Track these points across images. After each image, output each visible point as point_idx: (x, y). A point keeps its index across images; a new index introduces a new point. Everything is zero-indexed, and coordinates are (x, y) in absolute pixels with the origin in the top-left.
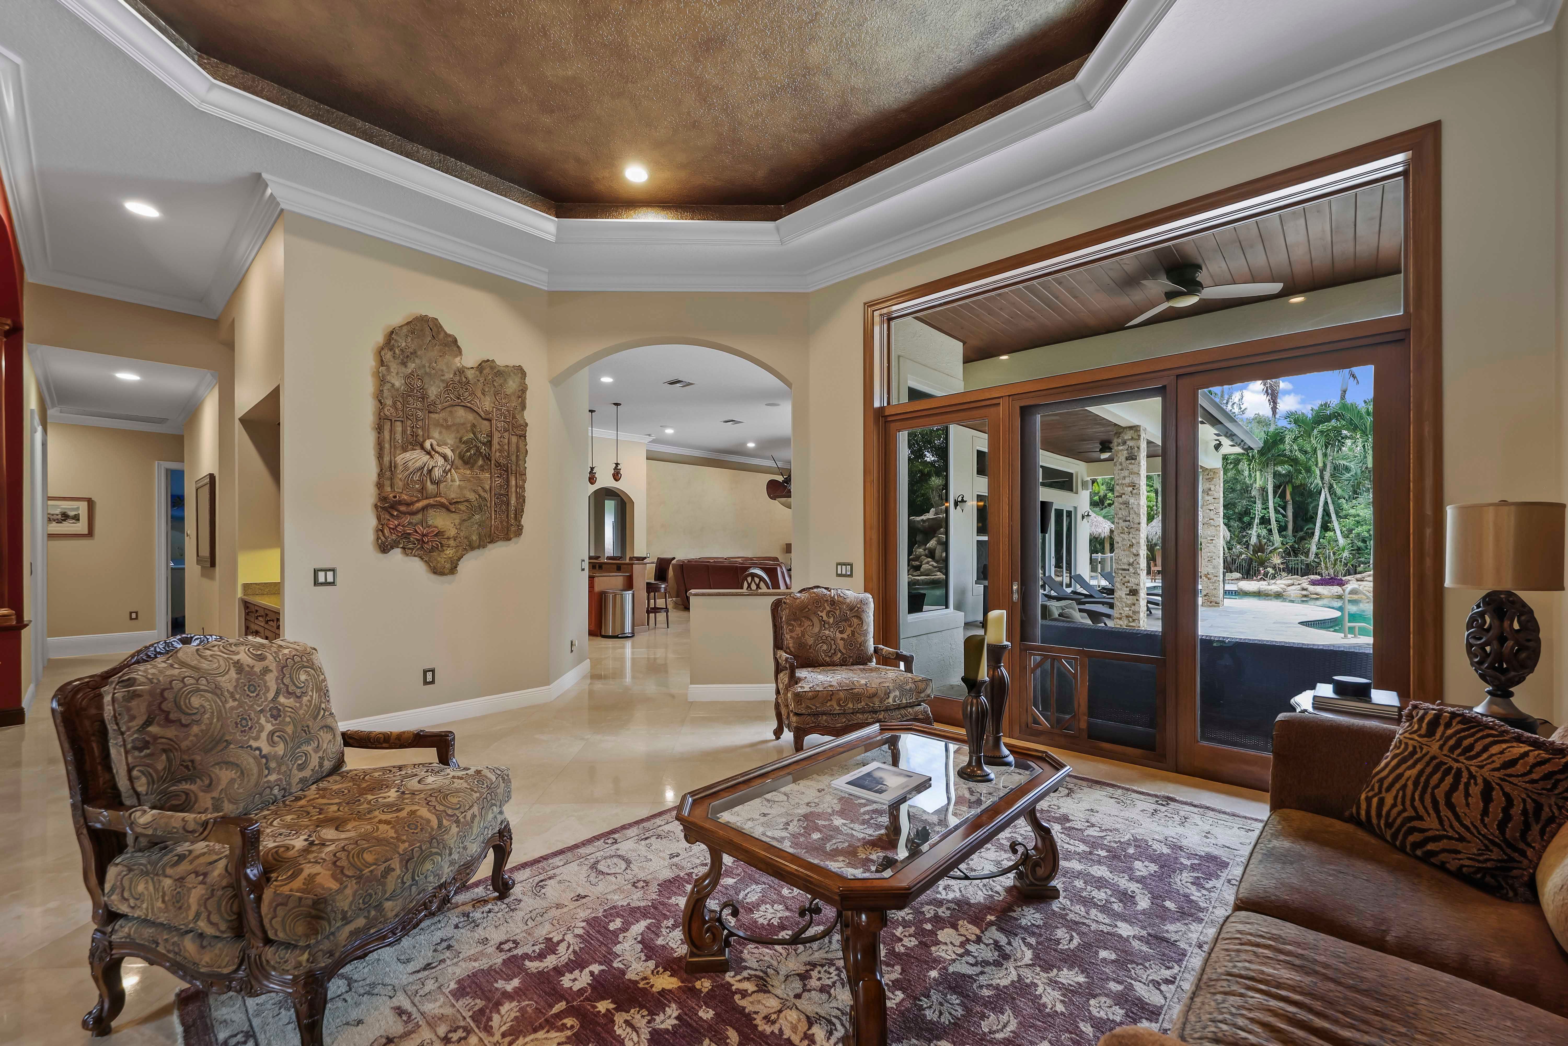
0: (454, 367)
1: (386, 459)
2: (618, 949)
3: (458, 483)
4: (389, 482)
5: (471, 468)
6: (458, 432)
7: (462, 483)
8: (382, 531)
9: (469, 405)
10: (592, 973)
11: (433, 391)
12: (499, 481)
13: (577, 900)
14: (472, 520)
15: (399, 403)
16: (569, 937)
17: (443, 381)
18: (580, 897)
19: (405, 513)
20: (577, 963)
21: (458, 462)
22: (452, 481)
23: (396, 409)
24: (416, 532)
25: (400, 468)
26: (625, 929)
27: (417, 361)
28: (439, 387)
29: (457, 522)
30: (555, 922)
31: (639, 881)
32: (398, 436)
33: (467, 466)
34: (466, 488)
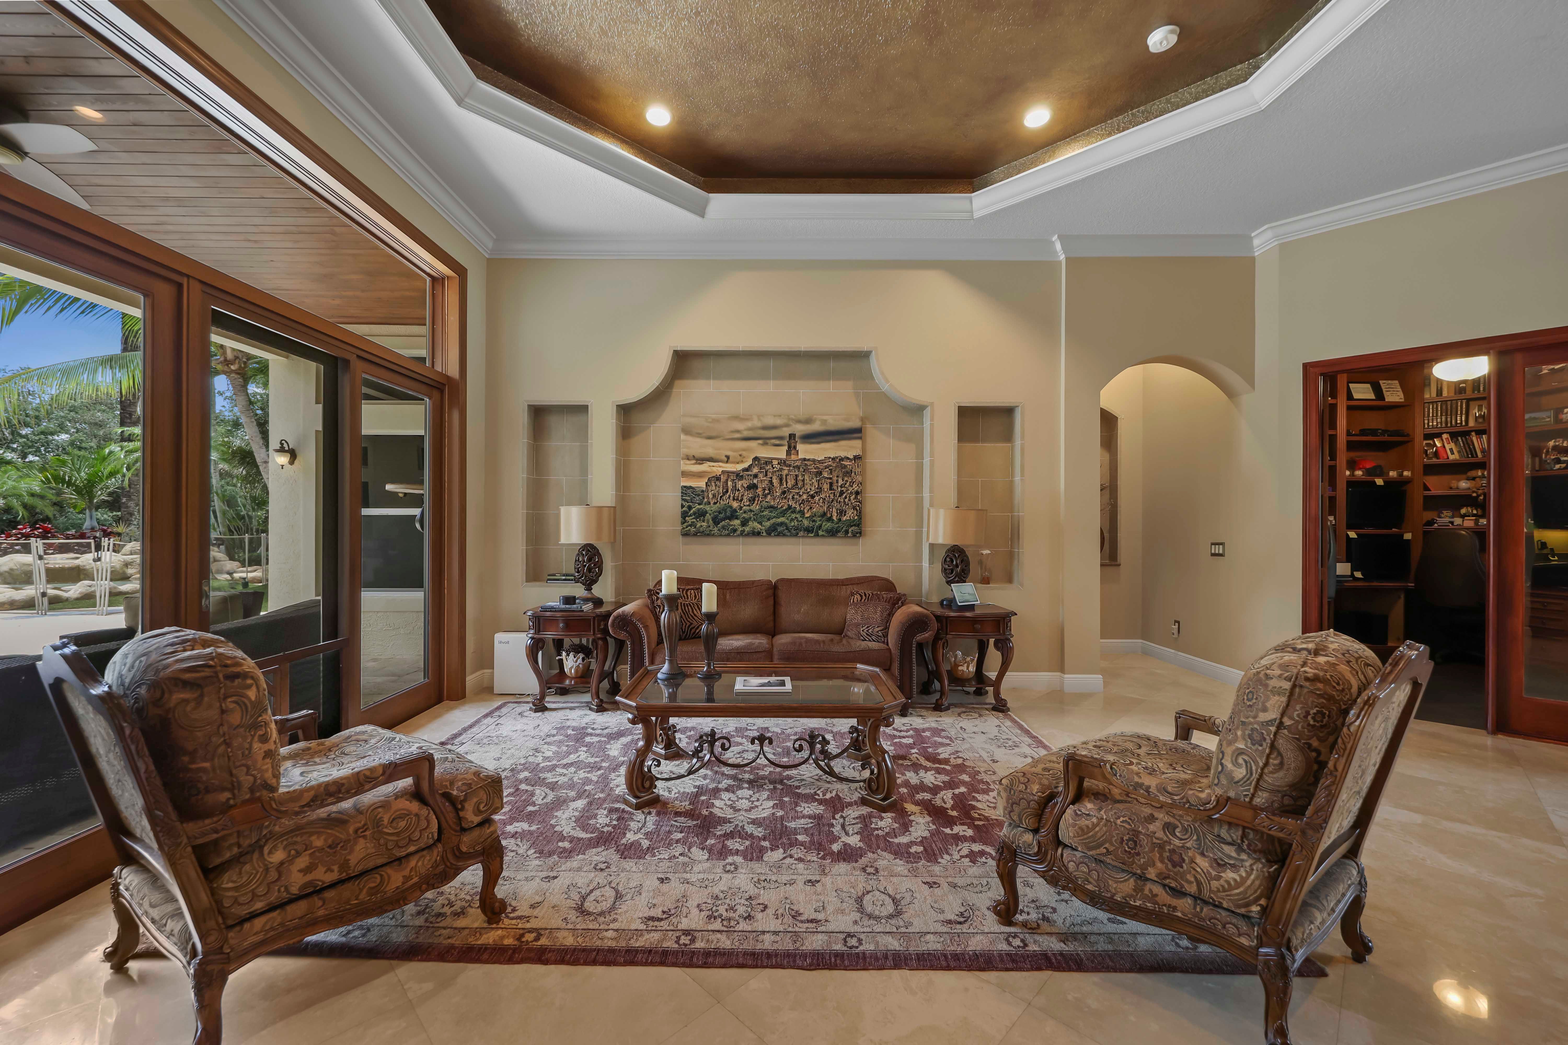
2: (926, 834)
10: (952, 830)
13: (935, 883)
16: (956, 856)
18: (930, 885)
20: (958, 839)
26: (913, 843)
30: (963, 873)
31: (869, 874)
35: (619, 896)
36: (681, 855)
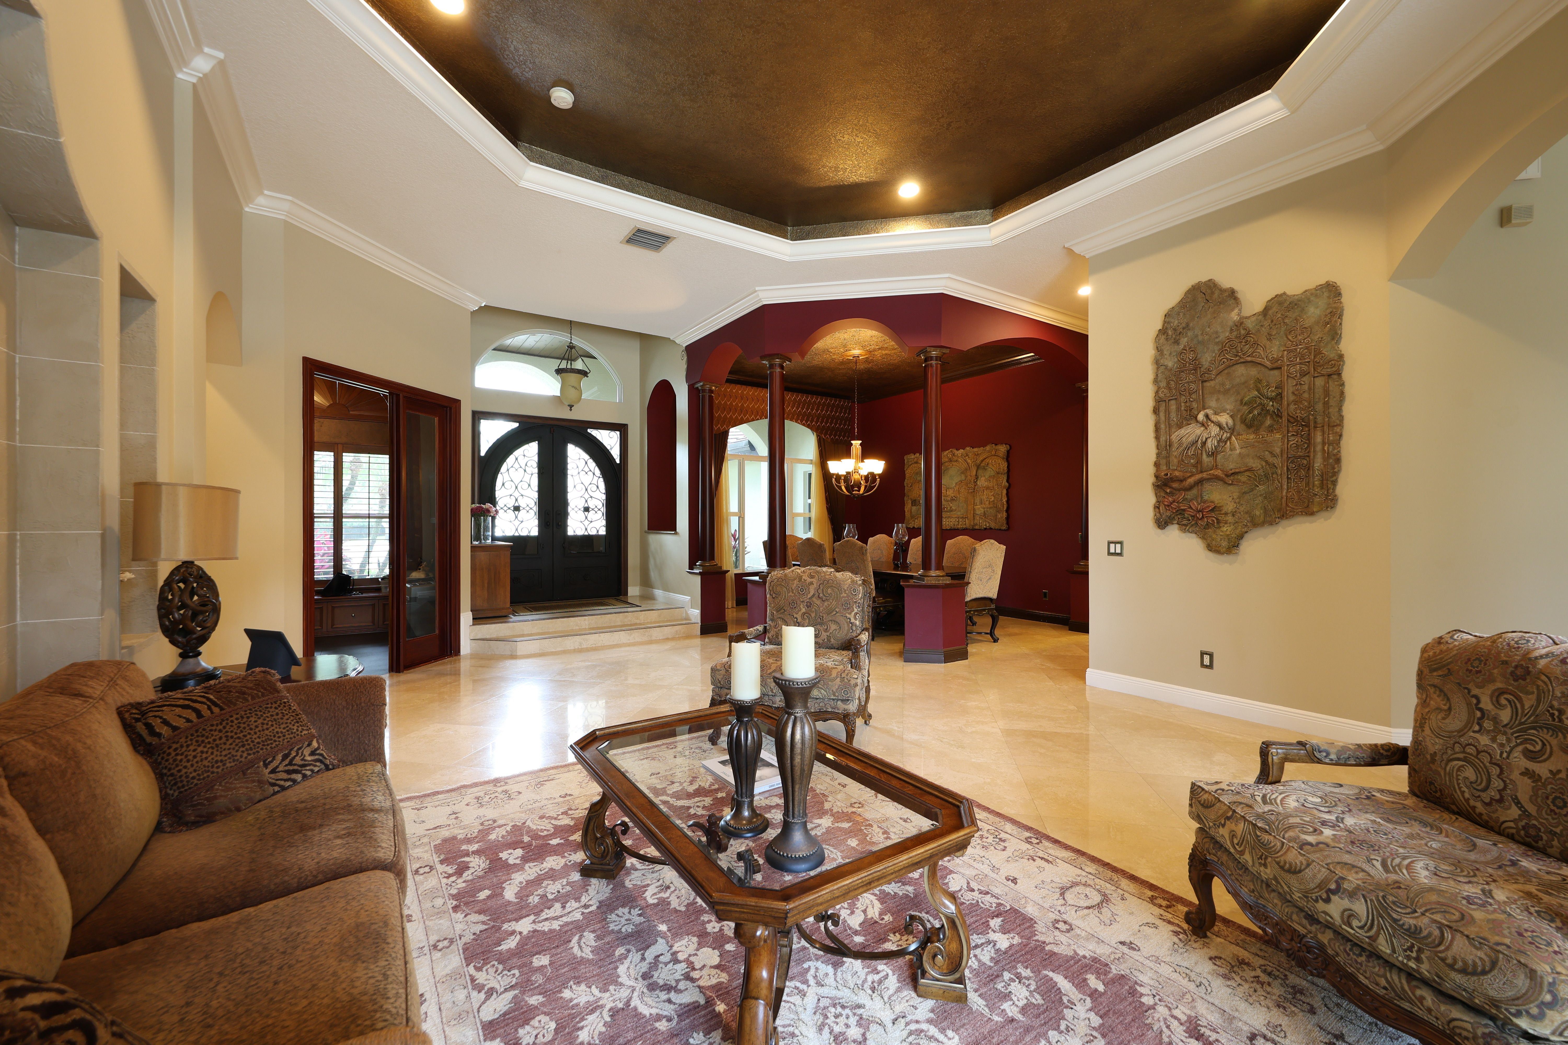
0: (1230, 323)
1: (1163, 439)
3: (1238, 451)
4: (1165, 461)
5: (1256, 432)
6: (1238, 393)
7: (1243, 450)
8: (1159, 508)
9: (1249, 359)
11: (1206, 359)
12: (1293, 441)
14: (1255, 492)
15: (1172, 383)
17: (1217, 343)
19: (1179, 490)
21: (1240, 427)
22: (1231, 450)
23: (1170, 389)
24: (1191, 507)
25: (1176, 445)
27: (1190, 334)
28: (1214, 351)
29: (1236, 495)
32: (1173, 415)
33: (1252, 430)
34: (1248, 455)
35: (1063, 891)
36: (973, 890)
